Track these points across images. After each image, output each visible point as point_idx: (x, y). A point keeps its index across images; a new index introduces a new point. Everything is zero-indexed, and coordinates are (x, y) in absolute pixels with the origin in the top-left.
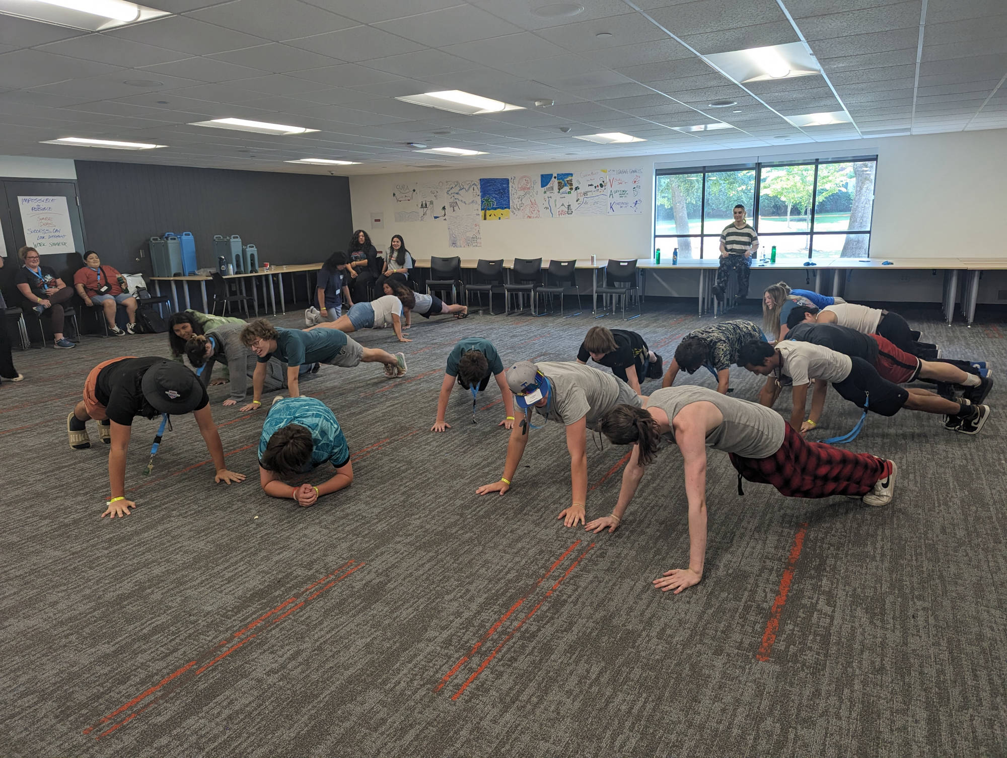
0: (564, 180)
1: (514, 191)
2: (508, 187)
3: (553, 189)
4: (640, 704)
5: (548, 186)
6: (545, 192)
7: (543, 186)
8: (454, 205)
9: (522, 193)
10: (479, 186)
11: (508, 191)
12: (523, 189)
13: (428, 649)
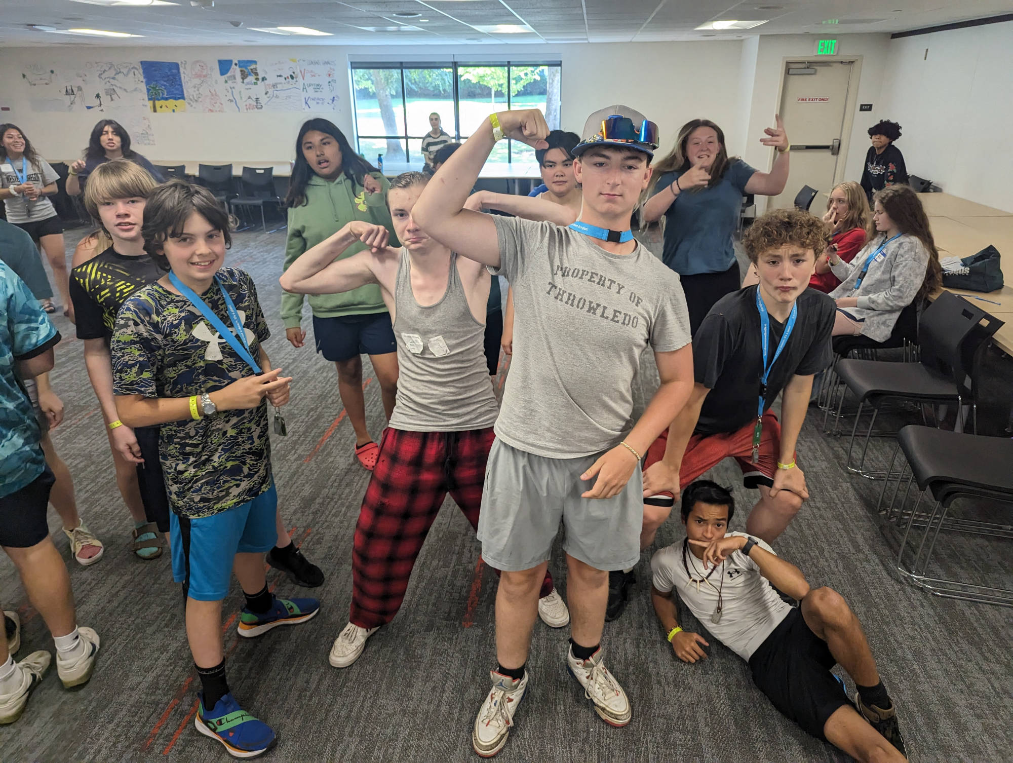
0: (248, 69)
1: (187, 79)
2: (179, 72)
3: (235, 78)
4: (359, 704)
5: (229, 74)
6: (226, 82)
7: (222, 74)
8: (111, 93)
9: (197, 81)
10: (141, 71)
11: (180, 78)
12: (199, 76)
13: (132, 700)
